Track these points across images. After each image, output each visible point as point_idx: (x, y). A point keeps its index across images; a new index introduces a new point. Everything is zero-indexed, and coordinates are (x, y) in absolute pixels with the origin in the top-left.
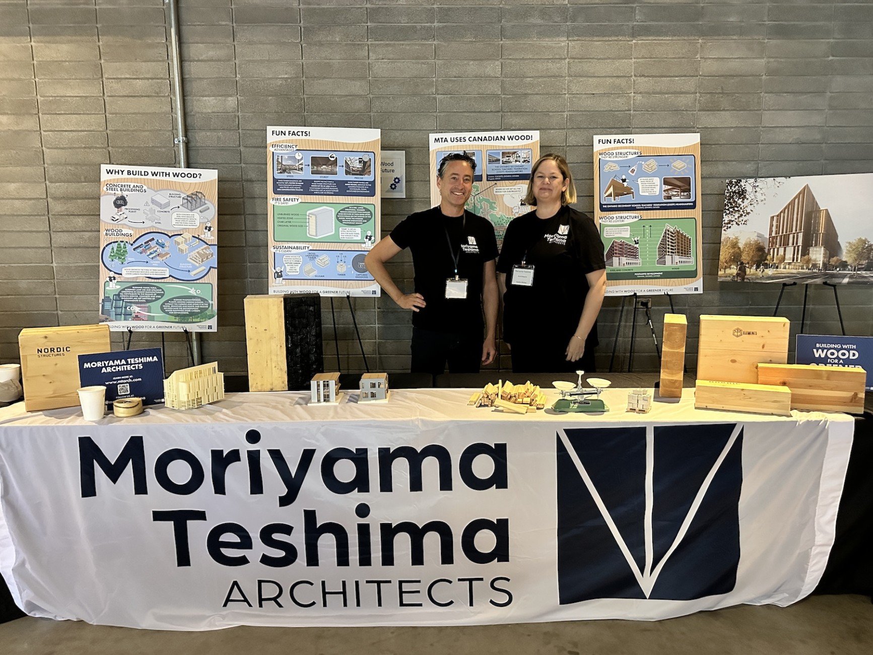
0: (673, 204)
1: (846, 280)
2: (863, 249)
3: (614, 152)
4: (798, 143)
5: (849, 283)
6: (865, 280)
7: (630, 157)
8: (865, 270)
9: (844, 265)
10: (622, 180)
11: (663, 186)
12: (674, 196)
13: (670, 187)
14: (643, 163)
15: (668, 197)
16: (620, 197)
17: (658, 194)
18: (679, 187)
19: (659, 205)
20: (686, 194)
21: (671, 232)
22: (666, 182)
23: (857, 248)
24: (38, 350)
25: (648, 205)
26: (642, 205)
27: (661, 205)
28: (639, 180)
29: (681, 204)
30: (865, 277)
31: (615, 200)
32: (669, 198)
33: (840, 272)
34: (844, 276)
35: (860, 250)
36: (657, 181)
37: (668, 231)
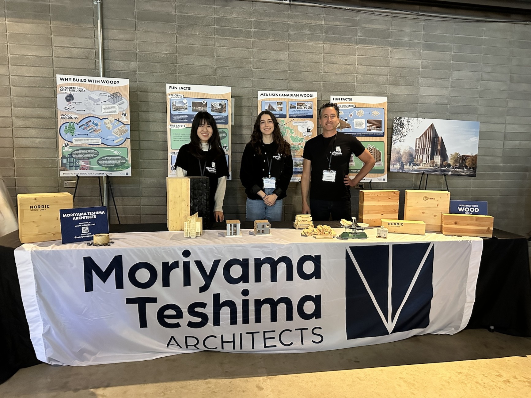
0: (372, 134)
1: (450, 173)
2: (457, 158)
3: (341, 105)
4: (436, 104)
5: (451, 175)
6: (458, 173)
7: (350, 108)
8: (458, 169)
9: (449, 165)
10: (345, 120)
11: (367, 124)
12: (373, 129)
13: (370, 125)
14: (357, 111)
15: (369, 130)
16: (344, 129)
17: (364, 128)
18: (376, 125)
19: (365, 134)
20: (379, 128)
21: (371, 149)
22: (369, 122)
23: (455, 157)
24: (31, 207)
25: (359, 134)
26: (356, 134)
27: (366, 134)
28: (354, 120)
29: (376, 134)
30: (458, 172)
32: (370, 130)
33: (447, 169)
34: (449, 171)
35: (456, 158)
36: (364, 121)
37: (369, 148)
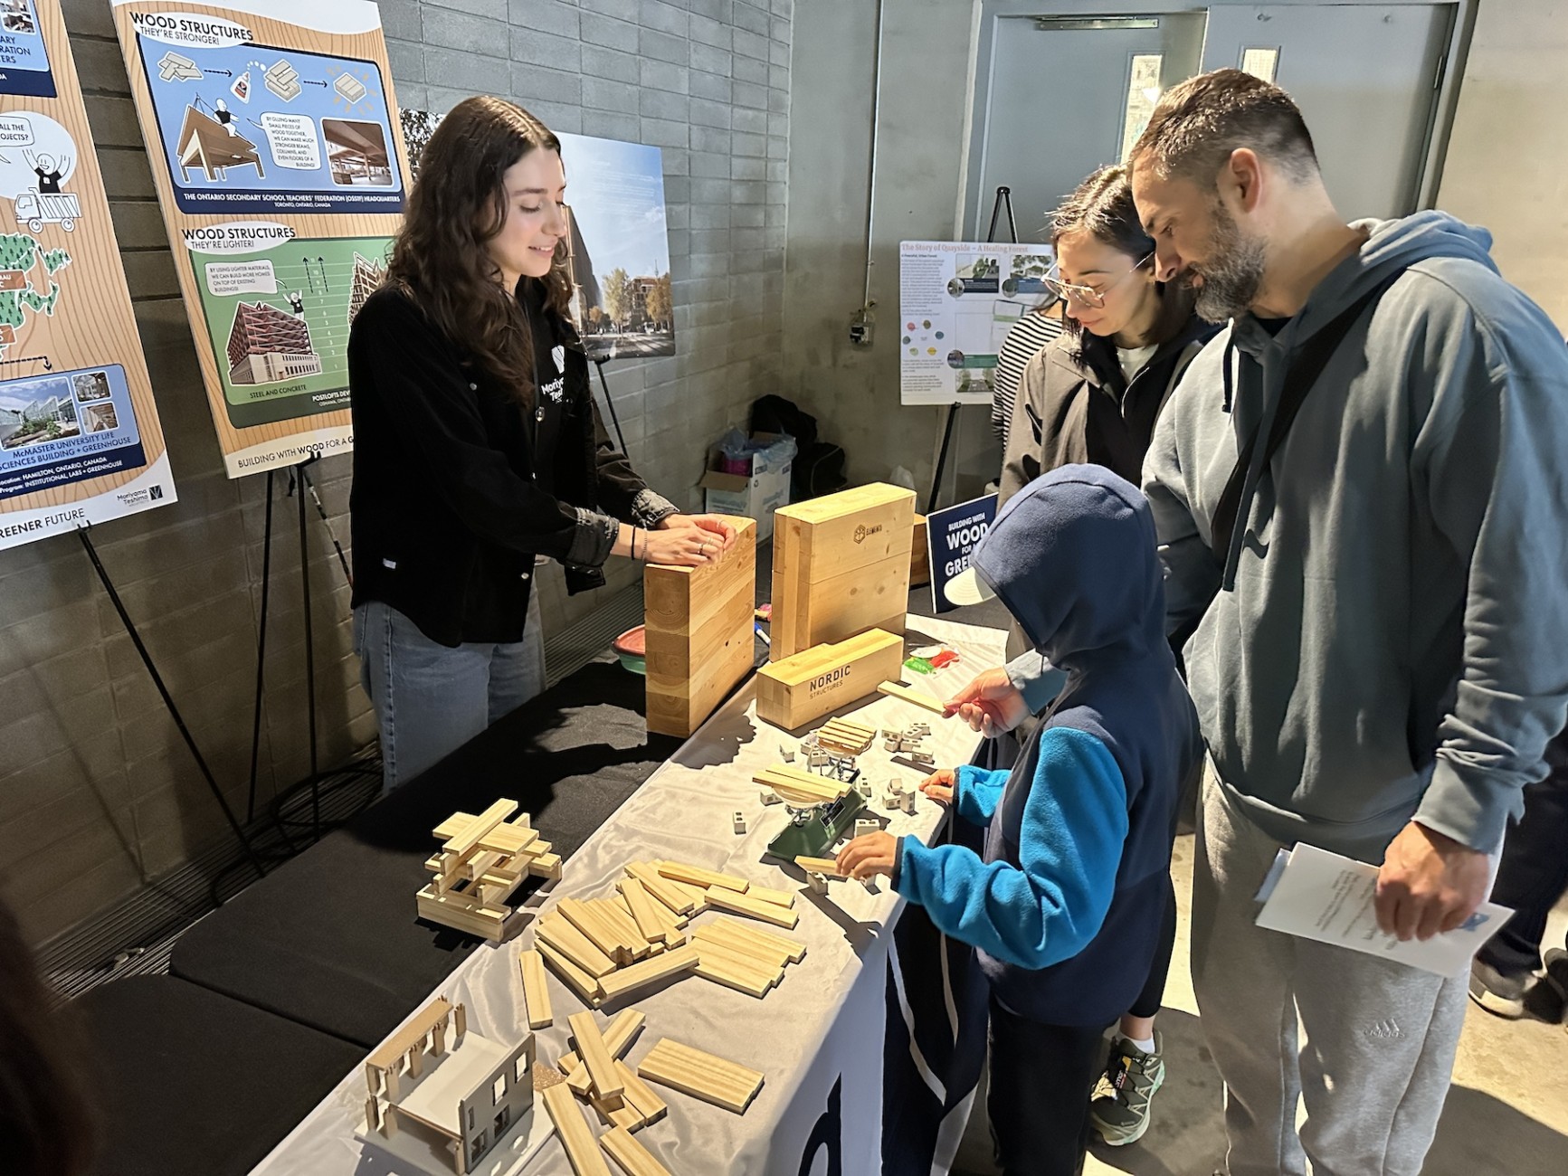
0: (359, 198)
1: (613, 352)
2: (623, 290)
3: (177, 17)
5: (618, 356)
6: (634, 349)
7: (226, 42)
8: (631, 331)
9: (606, 322)
11: (327, 144)
12: (358, 174)
13: (342, 149)
14: (263, 67)
15: (343, 176)
16: (225, 168)
17: (318, 166)
18: (362, 149)
19: (328, 198)
20: (379, 170)
21: (369, 276)
22: (331, 133)
23: (617, 288)
25: (302, 198)
26: (289, 197)
27: (335, 198)
28: (264, 117)
29: (374, 199)
30: (632, 344)
31: (213, 177)
32: (346, 179)
33: (604, 336)
34: (608, 344)
35: (620, 291)
36: (309, 128)
37: (363, 272)
